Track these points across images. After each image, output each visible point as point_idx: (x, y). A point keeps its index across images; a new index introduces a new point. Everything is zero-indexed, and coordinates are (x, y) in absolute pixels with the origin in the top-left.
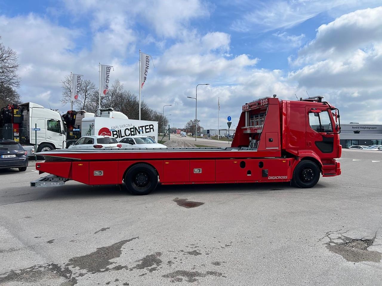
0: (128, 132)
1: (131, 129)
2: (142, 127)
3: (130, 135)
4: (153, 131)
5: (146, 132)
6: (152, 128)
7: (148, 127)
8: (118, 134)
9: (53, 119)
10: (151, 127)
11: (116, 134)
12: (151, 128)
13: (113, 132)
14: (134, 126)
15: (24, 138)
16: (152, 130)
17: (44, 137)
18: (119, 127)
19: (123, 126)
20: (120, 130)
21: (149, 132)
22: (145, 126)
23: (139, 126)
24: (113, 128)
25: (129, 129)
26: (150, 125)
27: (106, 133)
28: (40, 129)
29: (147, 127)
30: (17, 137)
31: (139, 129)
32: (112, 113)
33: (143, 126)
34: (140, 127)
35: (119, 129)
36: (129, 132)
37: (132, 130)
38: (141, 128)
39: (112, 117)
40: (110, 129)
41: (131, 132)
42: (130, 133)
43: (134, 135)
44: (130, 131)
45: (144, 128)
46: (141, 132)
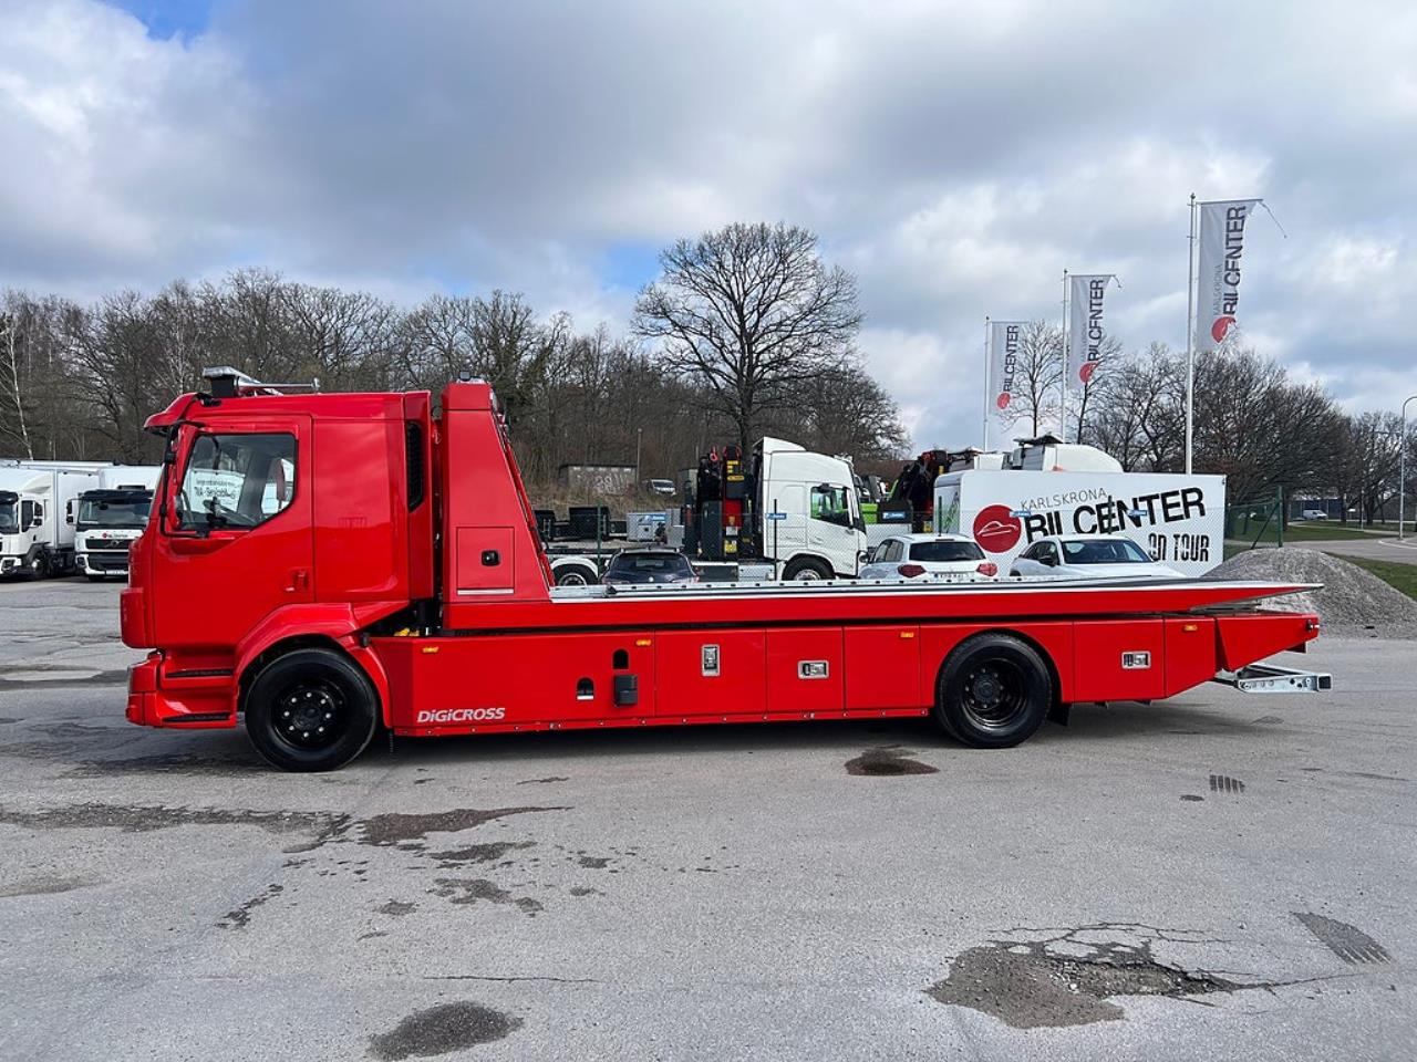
0: (1087, 520)
1: (1099, 507)
2: (1149, 499)
3: (1098, 531)
4: (1202, 513)
5: (1168, 519)
6: (1198, 503)
7: (1179, 499)
8: (1047, 527)
9: (827, 485)
10: (1192, 497)
11: (1041, 528)
12: (1192, 501)
13: (1028, 520)
14: (1110, 497)
15: (748, 540)
16: (1194, 510)
17: (801, 540)
18: (1052, 502)
19: (1068, 498)
20: (1057, 514)
21: (1180, 517)
22: (1164, 496)
23: (1137, 496)
24: (1027, 505)
25: (1094, 508)
26: (1185, 492)
27: (1001, 526)
28: (785, 515)
29: (1170, 500)
30: (733, 537)
31: (1136, 507)
32: (1054, 449)
33: (1156, 497)
34: (1142, 499)
35: (1052, 510)
36: (1094, 519)
37: (1105, 511)
38: (1143, 506)
39: (1055, 469)
40: (1015, 508)
41: (1101, 518)
42: (1097, 523)
43: (1111, 530)
44: (1096, 516)
45: (1157, 504)
46: (1145, 520)
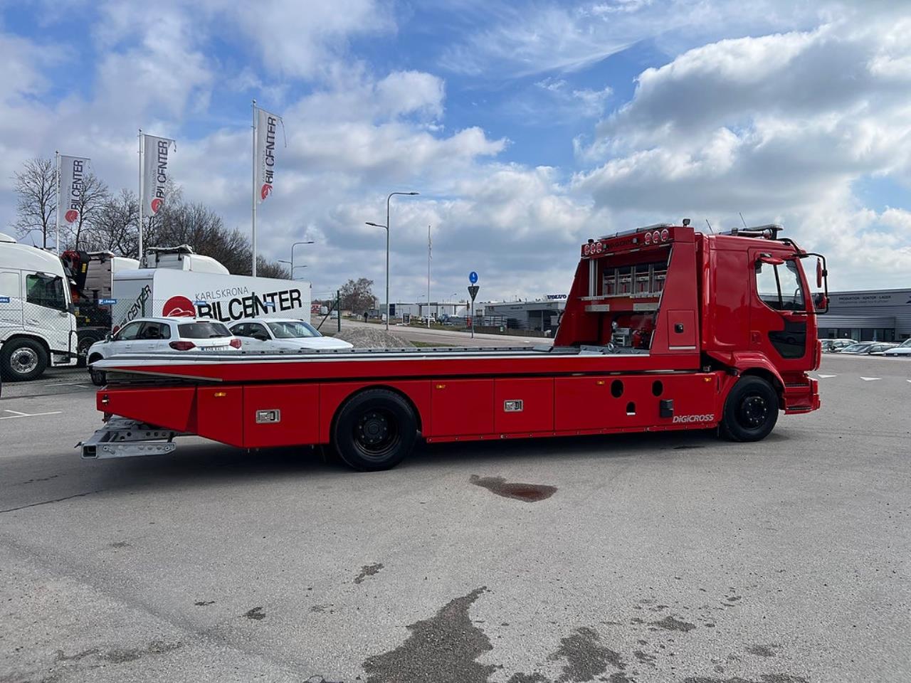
0: (238, 309)
1: (244, 299)
2: (272, 295)
3: (244, 316)
4: (300, 306)
5: (283, 309)
6: (298, 299)
7: (288, 296)
8: (212, 313)
9: (42, 274)
10: (295, 295)
11: (208, 314)
12: (295, 297)
13: (200, 307)
14: (253, 293)
16: (296, 303)
17: (17, 322)
18: (215, 296)
19: (225, 293)
20: (218, 303)
21: (289, 308)
22: (281, 293)
23: (266, 293)
24: (199, 297)
25: (241, 300)
26: (292, 292)
27: (182, 311)
28: (8, 299)
29: (284, 296)
31: (265, 300)
32: (188, 258)
33: (276, 294)
34: (269, 295)
35: (216, 301)
36: (241, 308)
37: (248, 303)
38: (269, 299)
39: (190, 270)
40: (192, 299)
41: (246, 307)
42: (243, 310)
43: (252, 315)
44: (242, 305)
45: (277, 298)
46: (270, 309)
